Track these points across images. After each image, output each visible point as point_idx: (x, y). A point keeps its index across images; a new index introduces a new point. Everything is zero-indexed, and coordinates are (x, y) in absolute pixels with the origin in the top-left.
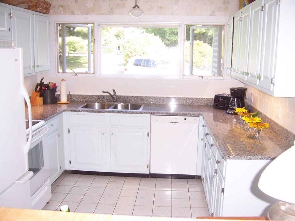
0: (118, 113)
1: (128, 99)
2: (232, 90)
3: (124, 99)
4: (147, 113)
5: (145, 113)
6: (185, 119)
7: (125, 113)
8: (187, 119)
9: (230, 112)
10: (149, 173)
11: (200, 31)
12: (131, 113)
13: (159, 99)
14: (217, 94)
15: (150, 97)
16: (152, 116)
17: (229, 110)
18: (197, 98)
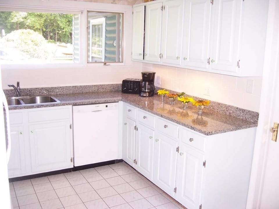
0: (38, 107)
1: (32, 92)
2: (144, 74)
3: (28, 93)
4: (69, 104)
5: (67, 104)
6: (107, 106)
7: (46, 107)
8: (108, 106)
9: (145, 95)
10: (73, 167)
11: (17, 20)
12: (52, 106)
13: (66, 89)
14: (124, 79)
15: (56, 88)
16: (74, 107)
17: (142, 93)
18: (102, 85)
